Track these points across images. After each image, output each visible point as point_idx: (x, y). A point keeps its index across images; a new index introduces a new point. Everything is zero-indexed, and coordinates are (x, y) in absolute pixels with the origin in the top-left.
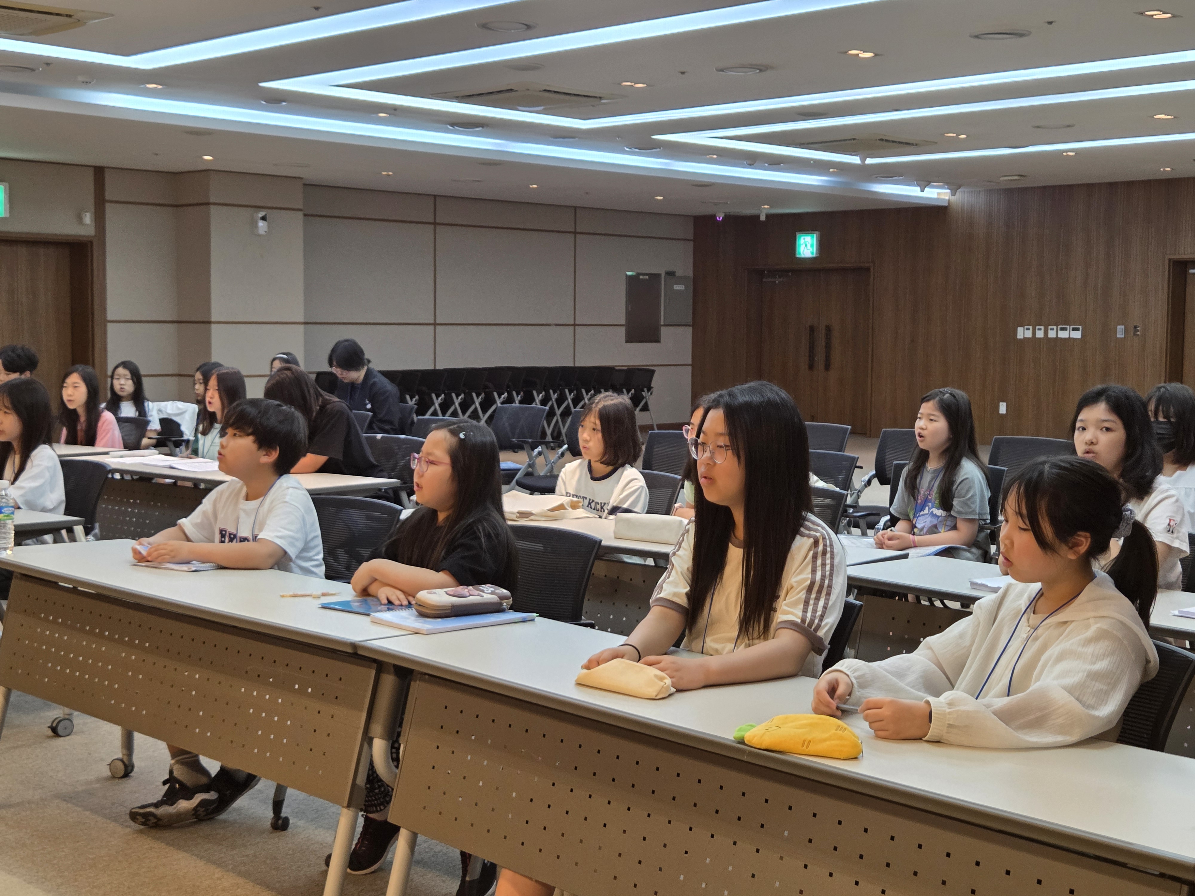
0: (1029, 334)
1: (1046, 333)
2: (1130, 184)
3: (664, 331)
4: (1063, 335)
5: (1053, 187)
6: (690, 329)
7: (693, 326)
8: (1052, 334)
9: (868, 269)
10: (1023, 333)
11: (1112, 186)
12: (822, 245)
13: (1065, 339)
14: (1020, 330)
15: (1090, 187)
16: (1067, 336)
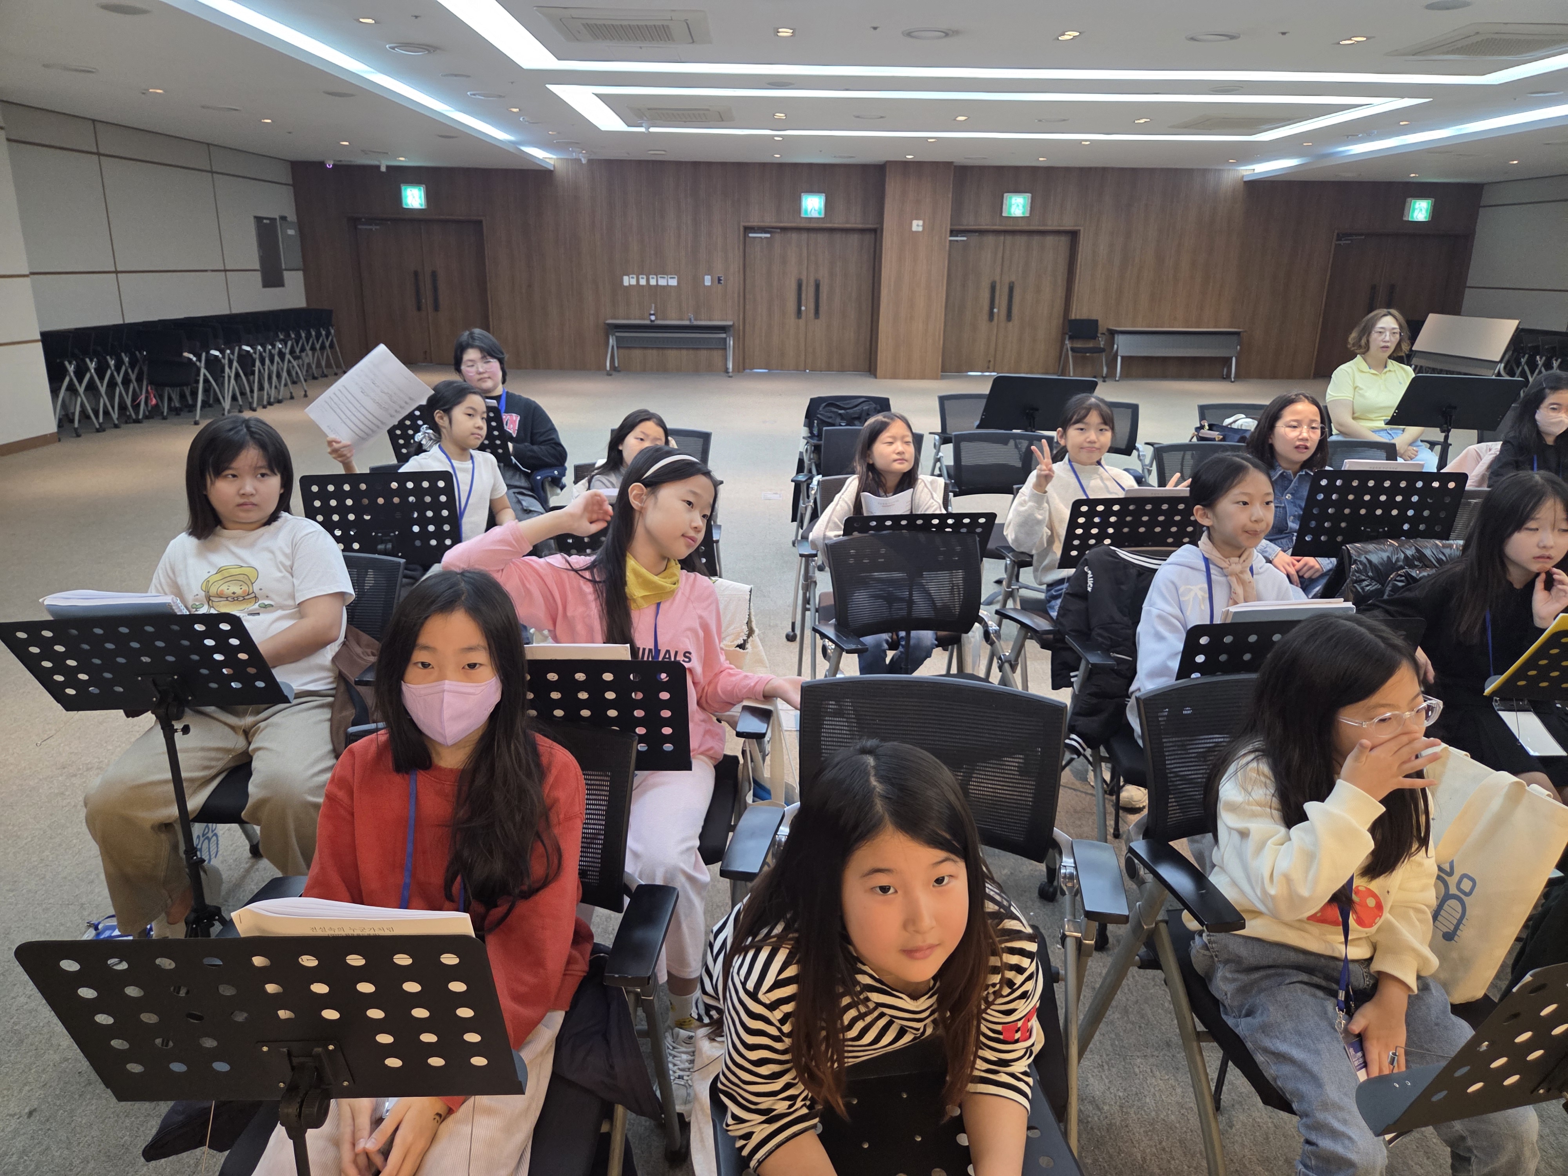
0: (633, 282)
1: (648, 280)
2: (709, 164)
3: (287, 275)
4: (662, 282)
5: (648, 162)
6: (300, 273)
7: (305, 271)
8: (653, 282)
9: (481, 222)
10: (627, 281)
11: (696, 164)
12: (429, 197)
13: (664, 287)
14: (626, 278)
15: (679, 164)
16: (665, 284)
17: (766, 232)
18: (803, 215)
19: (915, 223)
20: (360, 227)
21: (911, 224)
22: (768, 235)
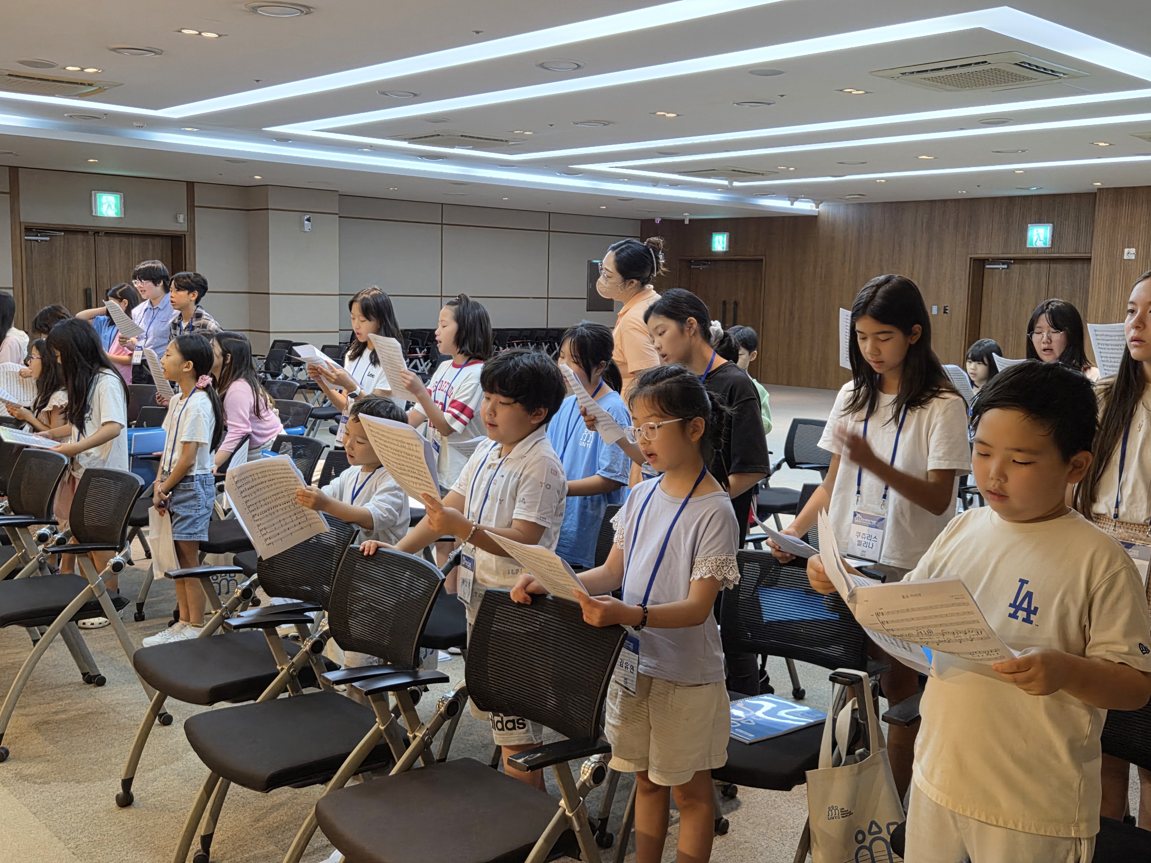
9: (762, 260)
12: (731, 242)
17: (1003, 264)
18: (1028, 246)
19: (1126, 250)
20: (692, 267)
21: (1123, 252)
22: (1005, 266)
